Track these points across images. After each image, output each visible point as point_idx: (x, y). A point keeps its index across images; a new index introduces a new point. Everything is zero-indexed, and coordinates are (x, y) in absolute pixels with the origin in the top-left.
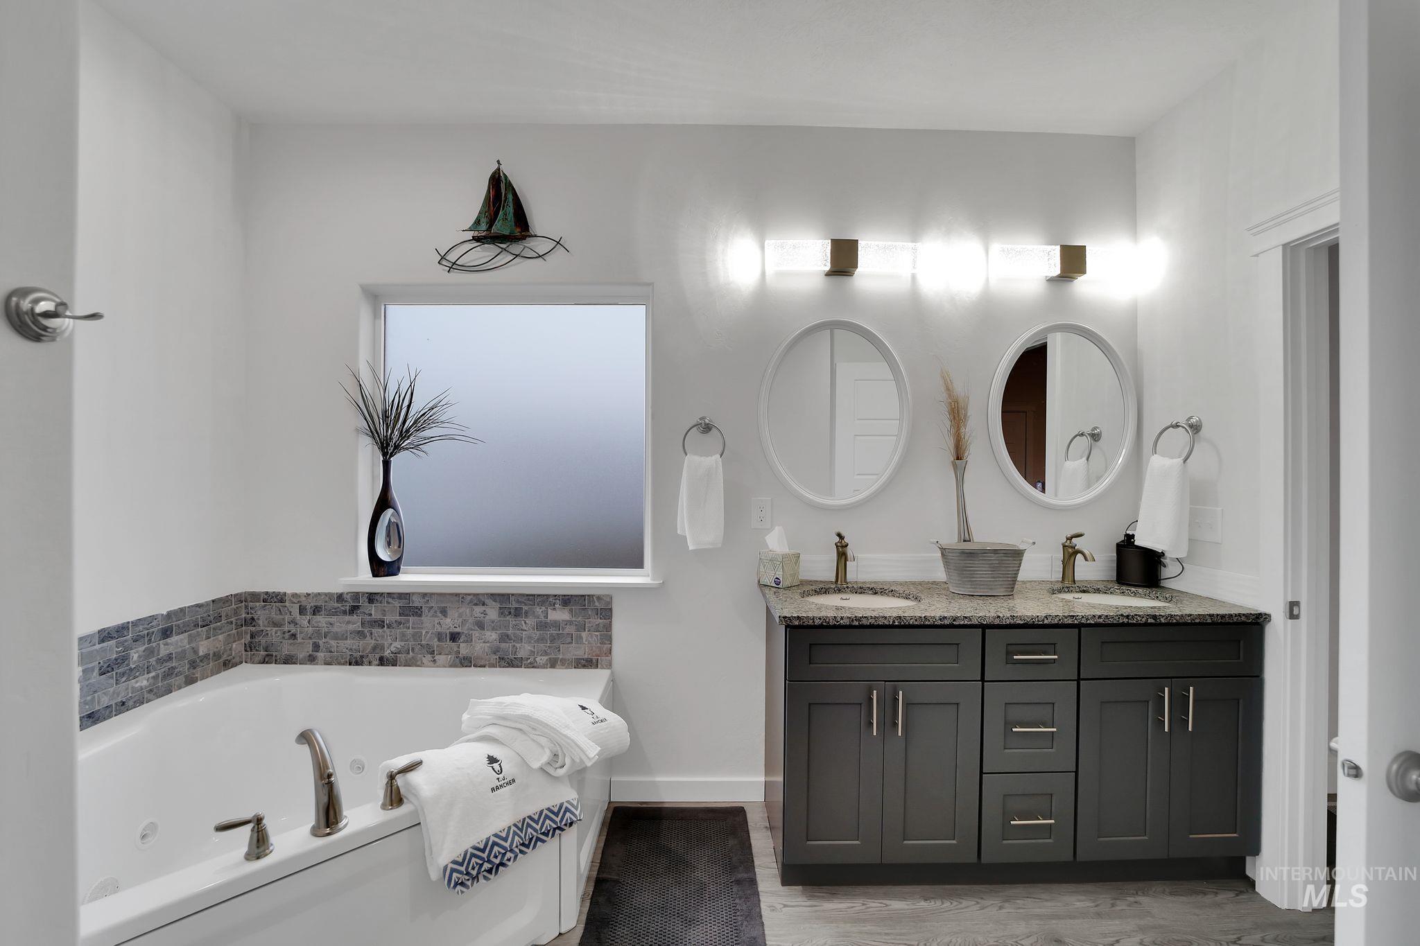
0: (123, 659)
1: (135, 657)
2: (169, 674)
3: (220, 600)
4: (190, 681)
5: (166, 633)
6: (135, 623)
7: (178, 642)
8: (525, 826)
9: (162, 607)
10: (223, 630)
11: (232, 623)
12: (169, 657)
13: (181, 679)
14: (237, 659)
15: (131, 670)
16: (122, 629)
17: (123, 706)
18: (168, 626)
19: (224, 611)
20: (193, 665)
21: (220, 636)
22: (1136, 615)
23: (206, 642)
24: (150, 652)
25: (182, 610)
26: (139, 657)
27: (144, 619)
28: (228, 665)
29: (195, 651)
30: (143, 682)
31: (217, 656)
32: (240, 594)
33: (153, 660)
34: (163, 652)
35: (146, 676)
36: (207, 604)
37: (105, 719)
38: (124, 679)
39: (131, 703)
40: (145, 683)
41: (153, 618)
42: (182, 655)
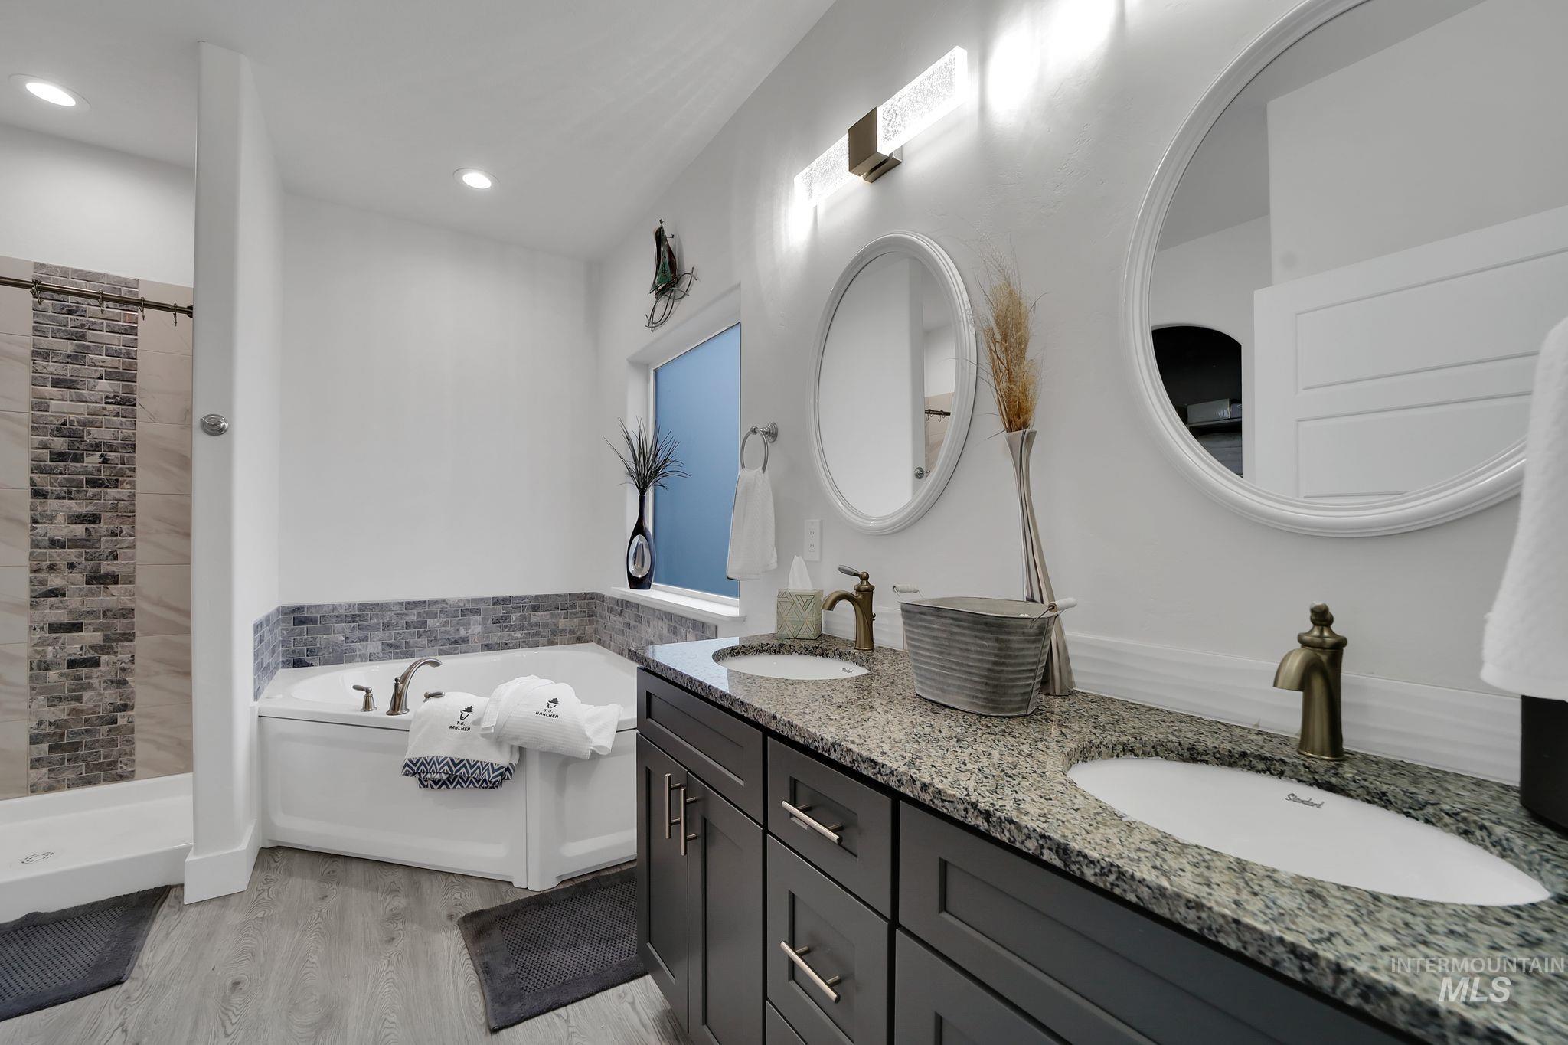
0: (506, 618)
1: (514, 618)
2: (537, 634)
3: (575, 594)
4: (552, 643)
5: (535, 609)
6: (515, 598)
7: (542, 616)
8: (459, 767)
9: (534, 591)
10: (578, 615)
11: (585, 612)
12: (537, 624)
13: (545, 640)
14: (589, 639)
15: (511, 626)
16: (505, 601)
17: (506, 646)
18: (537, 604)
19: (579, 602)
20: (554, 633)
21: (575, 619)
22: (1011, 822)
23: (563, 620)
24: (523, 618)
25: (546, 596)
26: (516, 619)
27: (520, 597)
28: (580, 640)
29: (556, 625)
30: (519, 634)
31: (572, 632)
32: (592, 593)
33: (525, 623)
34: (533, 620)
35: (521, 632)
36: (565, 595)
37: (495, 650)
38: (507, 630)
39: (511, 645)
40: (520, 636)
41: (526, 597)
42: (546, 625)
